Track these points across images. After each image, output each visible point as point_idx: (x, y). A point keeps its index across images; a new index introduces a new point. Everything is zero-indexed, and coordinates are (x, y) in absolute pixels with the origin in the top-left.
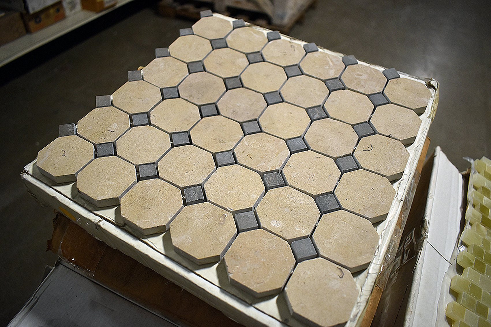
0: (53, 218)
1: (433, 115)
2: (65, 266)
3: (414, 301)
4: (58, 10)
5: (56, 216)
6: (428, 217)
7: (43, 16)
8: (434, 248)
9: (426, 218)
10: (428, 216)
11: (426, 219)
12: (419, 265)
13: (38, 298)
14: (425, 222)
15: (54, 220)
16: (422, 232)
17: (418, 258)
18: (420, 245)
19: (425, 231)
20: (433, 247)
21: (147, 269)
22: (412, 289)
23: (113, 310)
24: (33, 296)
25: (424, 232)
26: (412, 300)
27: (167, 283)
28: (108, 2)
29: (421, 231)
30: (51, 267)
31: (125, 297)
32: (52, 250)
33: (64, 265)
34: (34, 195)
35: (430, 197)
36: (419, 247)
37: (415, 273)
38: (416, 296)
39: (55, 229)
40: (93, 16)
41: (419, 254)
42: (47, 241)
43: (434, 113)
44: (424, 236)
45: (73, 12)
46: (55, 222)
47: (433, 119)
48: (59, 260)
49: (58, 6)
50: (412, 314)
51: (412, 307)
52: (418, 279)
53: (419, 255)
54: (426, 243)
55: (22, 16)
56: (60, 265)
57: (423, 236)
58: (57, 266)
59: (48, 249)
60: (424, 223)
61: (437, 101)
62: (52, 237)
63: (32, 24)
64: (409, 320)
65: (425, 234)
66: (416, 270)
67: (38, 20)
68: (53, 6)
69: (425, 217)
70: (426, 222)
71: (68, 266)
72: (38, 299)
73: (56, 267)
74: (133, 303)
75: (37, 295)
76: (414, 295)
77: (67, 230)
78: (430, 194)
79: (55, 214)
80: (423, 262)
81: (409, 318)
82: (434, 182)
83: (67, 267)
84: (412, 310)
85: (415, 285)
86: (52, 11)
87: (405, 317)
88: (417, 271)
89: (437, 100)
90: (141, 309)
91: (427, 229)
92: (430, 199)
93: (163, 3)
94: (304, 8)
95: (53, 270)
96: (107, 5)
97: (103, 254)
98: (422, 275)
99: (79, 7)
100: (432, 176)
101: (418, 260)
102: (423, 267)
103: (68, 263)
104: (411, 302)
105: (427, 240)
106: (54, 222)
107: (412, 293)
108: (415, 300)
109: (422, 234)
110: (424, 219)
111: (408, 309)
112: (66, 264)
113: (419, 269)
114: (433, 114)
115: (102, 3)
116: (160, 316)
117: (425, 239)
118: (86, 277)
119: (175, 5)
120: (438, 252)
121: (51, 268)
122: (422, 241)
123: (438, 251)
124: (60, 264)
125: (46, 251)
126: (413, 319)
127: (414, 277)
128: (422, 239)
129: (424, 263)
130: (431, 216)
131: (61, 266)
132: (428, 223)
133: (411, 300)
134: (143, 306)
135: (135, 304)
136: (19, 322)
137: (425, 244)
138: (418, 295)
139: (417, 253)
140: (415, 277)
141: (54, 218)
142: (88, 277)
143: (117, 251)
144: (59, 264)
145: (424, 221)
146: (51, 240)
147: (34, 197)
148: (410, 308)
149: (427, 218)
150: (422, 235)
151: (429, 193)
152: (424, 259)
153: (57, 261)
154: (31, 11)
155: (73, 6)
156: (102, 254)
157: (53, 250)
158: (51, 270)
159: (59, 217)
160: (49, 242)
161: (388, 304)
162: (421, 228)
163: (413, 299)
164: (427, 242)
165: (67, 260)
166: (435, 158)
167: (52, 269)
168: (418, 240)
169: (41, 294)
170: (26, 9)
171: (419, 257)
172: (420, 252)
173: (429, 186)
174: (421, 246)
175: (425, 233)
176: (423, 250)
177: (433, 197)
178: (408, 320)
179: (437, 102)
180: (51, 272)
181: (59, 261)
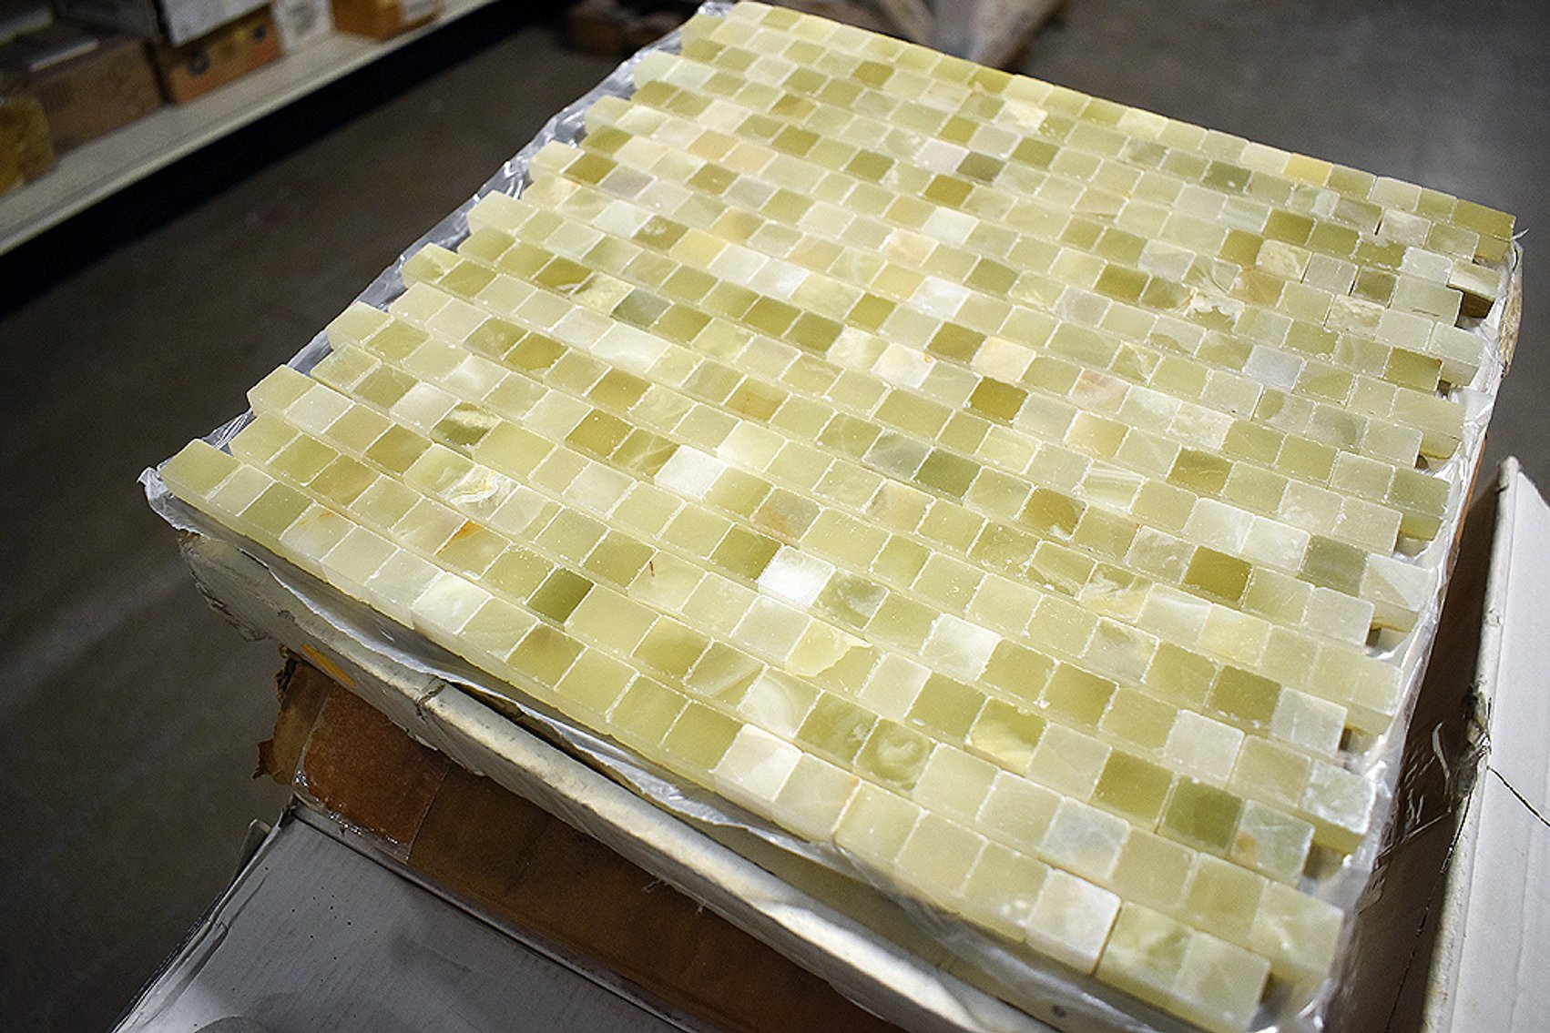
0: (279, 671)
1: (1508, 351)
2: (312, 826)
3: (1452, 961)
4: (260, 34)
5: (287, 663)
6: (1486, 686)
7: (213, 52)
8: (1511, 789)
9: (1480, 689)
10: (1489, 682)
11: (1481, 693)
12: (1463, 843)
13: (227, 924)
14: (1479, 702)
15: (280, 678)
16: (1472, 734)
17: (1462, 819)
18: (1465, 776)
19: (1481, 731)
20: (1508, 786)
21: (584, 838)
22: (1445, 920)
23: (466, 970)
24: (211, 918)
25: (1476, 737)
26: (1445, 956)
27: (649, 889)
28: (414, 8)
29: (1466, 733)
30: (267, 828)
31: (506, 927)
32: (274, 774)
33: (308, 820)
34: (220, 603)
35: (1490, 622)
36: (1462, 783)
37: (1451, 870)
38: (1460, 943)
39: (285, 708)
40: (366, 52)
41: (1462, 808)
42: (259, 745)
43: (1511, 345)
44: (1478, 750)
45: (307, 38)
46: (282, 684)
47: (1506, 363)
48: (294, 807)
49: (260, 20)
50: (1447, 1003)
51: (1447, 980)
52: (1462, 889)
53: (1464, 809)
54: (1485, 772)
55: (150, 51)
56: (297, 824)
57: (1474, 749)
58: (285, 823)
59: (262, 770)
60: (1477, 707)
61: (1519, 305)
62: (275, 734)
63: (180, 77)
64: (1439, 1023)
65: (1479, 742)
66: (1457, 859)
67: (198, 64)
68: (244, 20)
69: (1477, 687)
70: (1483, 701)
71: (321, 827)
72: (227, 930)
73: (283, 830)
74: (531, 948)
75: (225, 917)
76: (1453, 939)
77: (323, 709)
78: (1491, 612)
79: (284, 657)
80: (1477, 833)
81: (1437, 1015)
82: (1502, 573)
83: (317, 829)
84: (1447, 989)
85: (1453, 908)
86: (241, 35)
87: (1425, 1012)
88: (1460, 861)
89: (1518, 303)
90: (555, 968)
91: (1487, 724)
92: (1492, 628)
93: (584, 10)
94: (1028, 25)
95: (276, 837)
96: (410, 17)
97: (439, 790)
98: (1474, 875)
99: (323, 23)
100: (1495, 553)
101: (1462, 825)
102: (1477, 851)
103: (323, 813)
104: (1443, 964)
105: (1486, 762)
106: (279, 682)
107: (1446, 933)
108: (1455, 957)
109: (1472, 741)
110: (1475, 694)
111: (1433, 986)
112: (316, 819)
113: (1466, 855)
114: (1507, 348)
115: (394, 10)
116: (617, 992)
117: (1482, 759)
118: (380, 860)
119: (623, 15)
120: (1524, 801)
121: (267, 831)
122: (1472, 764)
123: (1523, 798)
124: (296, 820)
125: (255, 777)
126: (1449, 1018)
127: (1450, 881)
128: (1470, 756)
129: (1479, 836)
130: (1496, 684)
131: (299, 826)
132: (1489, 704)
133: (1443, 956)
134: (562, 957)
135: (536, 951)
136: (167, 999)
137: (1482, 776)
138: (1463, 940)
139: (1457, 804)
140: (1455, 883)
141: (281, 671)
142: (385, 863)
143: (486, 779)
144: (293, 820)
145: (1476, 699)
146: (272, 740)
147: (221, 609)
148: (1438, 983)
149: (1484, 690)
150: (1470, 744)
151: (1487, 607)
152: (1478, 825)
153: (286, 809)
154: (179, 37)
155: (305, 18)
156: (437, 789)
157: (277, 775)
158: (266, 836)
159: (299, 668)
160: (266, 749)
161: (1352, 971)
162: (1467, 725)
163: (1450, 954)
164: (1488, 768)
165: (323, 805)
166: (1502, 494)
167: (270, 832)
168: (1458, 759)
169: (237, 915)
170: (164, 28)
171: (1465, 816)
172: (1467, 798)
173: (1488, 585)
174: (1470, 782)
175: (1481, 738)
176: (1476, 795)
177: (1501, 621)
178: (1435, 1022)
179: (1516, 311)
180: (267, 842)
181: (293, 810)
